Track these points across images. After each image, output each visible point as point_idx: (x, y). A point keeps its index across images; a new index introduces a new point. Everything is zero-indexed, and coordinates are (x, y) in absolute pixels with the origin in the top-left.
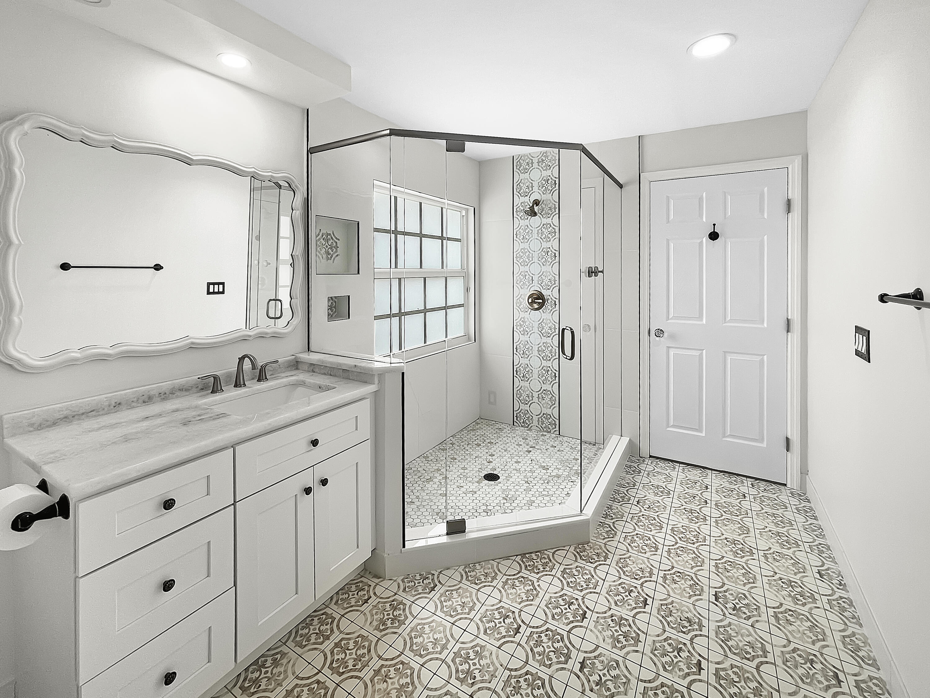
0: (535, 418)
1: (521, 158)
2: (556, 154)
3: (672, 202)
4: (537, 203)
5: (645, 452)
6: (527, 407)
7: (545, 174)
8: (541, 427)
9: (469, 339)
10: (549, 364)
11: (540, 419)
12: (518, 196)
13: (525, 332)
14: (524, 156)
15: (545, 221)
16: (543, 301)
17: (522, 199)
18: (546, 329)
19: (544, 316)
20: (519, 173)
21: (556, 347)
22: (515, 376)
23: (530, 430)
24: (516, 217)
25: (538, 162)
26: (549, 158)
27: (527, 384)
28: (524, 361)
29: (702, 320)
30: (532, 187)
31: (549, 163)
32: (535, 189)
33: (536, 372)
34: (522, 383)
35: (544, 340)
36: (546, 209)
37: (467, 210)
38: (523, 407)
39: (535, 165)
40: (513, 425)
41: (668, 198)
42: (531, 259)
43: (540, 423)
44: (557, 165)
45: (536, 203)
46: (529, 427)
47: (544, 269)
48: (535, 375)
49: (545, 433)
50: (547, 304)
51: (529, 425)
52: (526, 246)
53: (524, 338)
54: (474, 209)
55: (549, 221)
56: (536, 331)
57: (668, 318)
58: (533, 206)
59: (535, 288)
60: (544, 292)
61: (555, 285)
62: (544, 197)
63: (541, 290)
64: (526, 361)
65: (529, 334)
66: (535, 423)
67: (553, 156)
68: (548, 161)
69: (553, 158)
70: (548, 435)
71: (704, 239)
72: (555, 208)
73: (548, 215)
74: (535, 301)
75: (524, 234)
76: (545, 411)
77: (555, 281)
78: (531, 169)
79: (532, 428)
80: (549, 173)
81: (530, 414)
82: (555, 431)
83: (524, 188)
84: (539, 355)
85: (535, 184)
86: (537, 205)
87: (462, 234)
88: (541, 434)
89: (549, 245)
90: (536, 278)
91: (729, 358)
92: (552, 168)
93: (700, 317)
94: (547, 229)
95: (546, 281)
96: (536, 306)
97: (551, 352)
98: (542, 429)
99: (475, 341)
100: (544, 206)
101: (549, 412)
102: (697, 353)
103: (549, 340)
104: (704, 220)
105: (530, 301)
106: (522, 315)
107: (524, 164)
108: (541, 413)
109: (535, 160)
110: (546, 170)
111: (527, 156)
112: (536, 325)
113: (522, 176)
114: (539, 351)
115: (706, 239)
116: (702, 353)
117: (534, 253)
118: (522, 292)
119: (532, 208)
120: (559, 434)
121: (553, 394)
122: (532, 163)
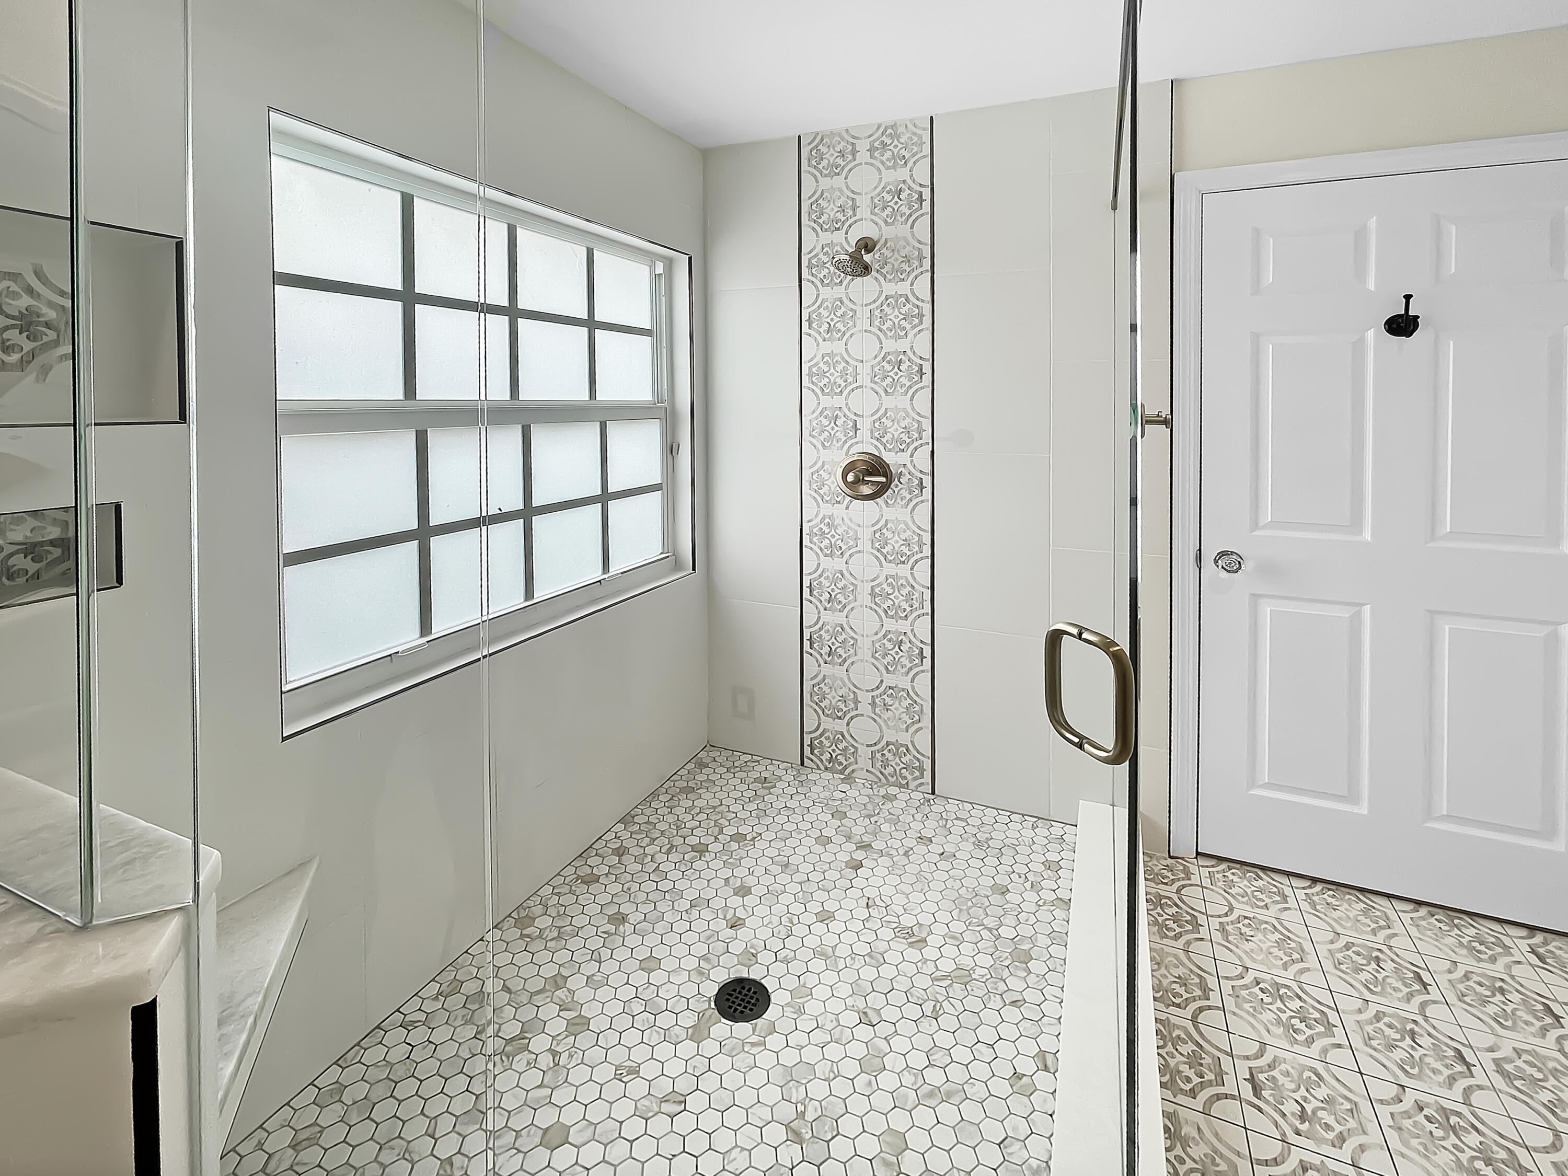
0: (864, 753)
1: (822, 140)
2: (924, 129)
3: (1270, 244)
4: (867, 245)
5: (1183, 844)
6: (840, 725)
7: (892, 177)
8: (881, 773)
9: (677, 565)
10: (904, 626)
11: (878, 755)
12: (814, 229)
13: (832, 551)
14: (832, 134)
15: (890, 288)
16: (887, 480)
17: (826, 237)
18: (895, 543)
19: (890, 513)
20: (815, 177)
21: (923, 586)
22: (807, 652)
23: (849, 779)
24: (808, 280)
25: (871, 150)
26: (902, 140)
27: (840, 672)
28: (832, 618)
29: (1360, 532)
30: (854, 208)
31: (903, 152)
32: (864, 211)
33: (865, 645)
34: (826, 670)
35: (890, 569)
36: (895, 260)
37: (669, 264)
38: (828, 723)
39: (863, 156)
40: (802, 764)
41: (1257, 233)
42: (850, 379)
43: (879, 764)
44: (925, 157)
45: (866, 247)
46: (846, 772)
47: (888, 402)
48: (865, 651)
49: (893, 790)
50: (897, 486)
51: (846, 768)
52: (838, 347)
53: (833, 564)
54: (690, 259)
55: (903, 288)
56: (868, 547)
57: (1255, 525)
58: (858, 250)
59: (865, 445)
60: (889, 458)
61: (920, 442)
62: (888, 232)
63: (880, 452)
64: (840, 618)
65: (846, 556)
66: (864, 761)
67: (914, 134)
68: (900, 146)
69: (915, 139)
70: (903, 796)
71: (1370, 334)
72: (921, 259)
73: (899, 275)
74: (865, 479)
75: (832, 320)
76: (890, 736)
77: (920, 431)
78: (850, 221)
79: (854, 775)
80: (903, 173)
81: (848, 742)
82: (922, 784)
83: (831, 211)
84: (876, 604)
85: (864, 203)
86: (868, 251)
87: (655, 318)
88: (883, 792)
89: (903, 345)
90: (865, 426)
91: (1445, 629)
92: (910, 164)
93: (1356, 524)
94: (896, 306)
95: (895, 430)
96: (866, 490)
97: (909, 598)
98: (881, 780)
99: (694, 569)
100: (887, 253)
101: (905, 738)
102: (1345, 613)
103: (903, 571)
104: (1371, 285)
105: (850, 478)
106: (827, 509)
107: (831, 156)
108: (879, 741)
109: (863, 146)
110: (894, 167)
111: (840, 135)
112: (866, 535)
113: (825, 183)
114: (873, 595)
115: (1375, 335)
116: (1360, 611)
117: (859, 365)
118: (826, 455)
119: (856, 258)
120: (933, 793)
121: (915, 698)
122: (854, 153)
